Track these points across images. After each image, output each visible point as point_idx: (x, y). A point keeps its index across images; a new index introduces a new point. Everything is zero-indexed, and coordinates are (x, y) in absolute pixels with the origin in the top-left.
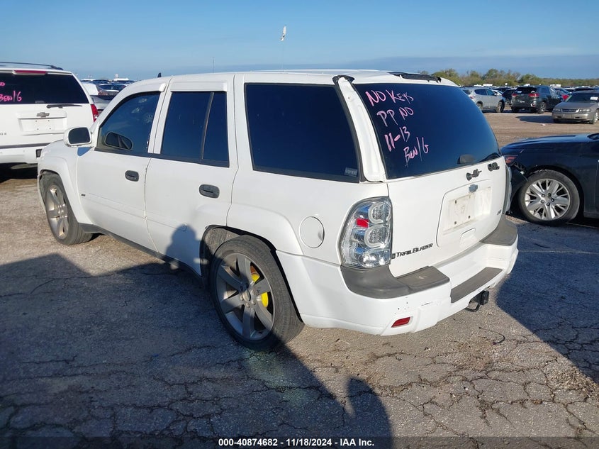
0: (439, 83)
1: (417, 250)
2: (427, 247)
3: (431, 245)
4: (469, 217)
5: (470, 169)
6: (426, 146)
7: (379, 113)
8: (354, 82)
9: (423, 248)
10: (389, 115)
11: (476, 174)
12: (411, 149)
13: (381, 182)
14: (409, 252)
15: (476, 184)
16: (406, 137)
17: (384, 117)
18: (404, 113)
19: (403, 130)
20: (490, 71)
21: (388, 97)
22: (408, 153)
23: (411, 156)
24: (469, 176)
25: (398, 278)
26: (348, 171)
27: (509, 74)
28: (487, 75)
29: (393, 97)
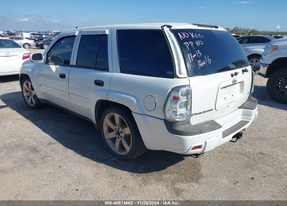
0: (217, 29)
1: (205, 112)
2: (210, 110)
3: (212, 110)
4: (232, 95)
5: (233, 72)
6: (210, 60)
7: (185, 43)
8: (172, 28)
9: (208, 111)
10: (190, 44)
11: (236, 74)
12: (202, 61)
13: (186, 78)
14: (200, 113)
15: (236, 79)
16: (199, 56)
17: (187, 45)
18: (198, 43)
19: (198, 52)
20: (235, 28)
21: (190, 35)
22: (200, 63)
23: (202, 65)
24: (232, 76)
25: (194, 126)
26: (168, 73)
27: (244, 29)
28: (234, 29)
29: (192, 36)
